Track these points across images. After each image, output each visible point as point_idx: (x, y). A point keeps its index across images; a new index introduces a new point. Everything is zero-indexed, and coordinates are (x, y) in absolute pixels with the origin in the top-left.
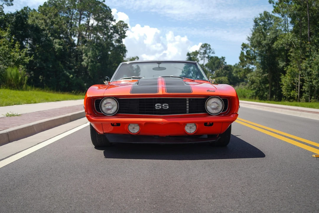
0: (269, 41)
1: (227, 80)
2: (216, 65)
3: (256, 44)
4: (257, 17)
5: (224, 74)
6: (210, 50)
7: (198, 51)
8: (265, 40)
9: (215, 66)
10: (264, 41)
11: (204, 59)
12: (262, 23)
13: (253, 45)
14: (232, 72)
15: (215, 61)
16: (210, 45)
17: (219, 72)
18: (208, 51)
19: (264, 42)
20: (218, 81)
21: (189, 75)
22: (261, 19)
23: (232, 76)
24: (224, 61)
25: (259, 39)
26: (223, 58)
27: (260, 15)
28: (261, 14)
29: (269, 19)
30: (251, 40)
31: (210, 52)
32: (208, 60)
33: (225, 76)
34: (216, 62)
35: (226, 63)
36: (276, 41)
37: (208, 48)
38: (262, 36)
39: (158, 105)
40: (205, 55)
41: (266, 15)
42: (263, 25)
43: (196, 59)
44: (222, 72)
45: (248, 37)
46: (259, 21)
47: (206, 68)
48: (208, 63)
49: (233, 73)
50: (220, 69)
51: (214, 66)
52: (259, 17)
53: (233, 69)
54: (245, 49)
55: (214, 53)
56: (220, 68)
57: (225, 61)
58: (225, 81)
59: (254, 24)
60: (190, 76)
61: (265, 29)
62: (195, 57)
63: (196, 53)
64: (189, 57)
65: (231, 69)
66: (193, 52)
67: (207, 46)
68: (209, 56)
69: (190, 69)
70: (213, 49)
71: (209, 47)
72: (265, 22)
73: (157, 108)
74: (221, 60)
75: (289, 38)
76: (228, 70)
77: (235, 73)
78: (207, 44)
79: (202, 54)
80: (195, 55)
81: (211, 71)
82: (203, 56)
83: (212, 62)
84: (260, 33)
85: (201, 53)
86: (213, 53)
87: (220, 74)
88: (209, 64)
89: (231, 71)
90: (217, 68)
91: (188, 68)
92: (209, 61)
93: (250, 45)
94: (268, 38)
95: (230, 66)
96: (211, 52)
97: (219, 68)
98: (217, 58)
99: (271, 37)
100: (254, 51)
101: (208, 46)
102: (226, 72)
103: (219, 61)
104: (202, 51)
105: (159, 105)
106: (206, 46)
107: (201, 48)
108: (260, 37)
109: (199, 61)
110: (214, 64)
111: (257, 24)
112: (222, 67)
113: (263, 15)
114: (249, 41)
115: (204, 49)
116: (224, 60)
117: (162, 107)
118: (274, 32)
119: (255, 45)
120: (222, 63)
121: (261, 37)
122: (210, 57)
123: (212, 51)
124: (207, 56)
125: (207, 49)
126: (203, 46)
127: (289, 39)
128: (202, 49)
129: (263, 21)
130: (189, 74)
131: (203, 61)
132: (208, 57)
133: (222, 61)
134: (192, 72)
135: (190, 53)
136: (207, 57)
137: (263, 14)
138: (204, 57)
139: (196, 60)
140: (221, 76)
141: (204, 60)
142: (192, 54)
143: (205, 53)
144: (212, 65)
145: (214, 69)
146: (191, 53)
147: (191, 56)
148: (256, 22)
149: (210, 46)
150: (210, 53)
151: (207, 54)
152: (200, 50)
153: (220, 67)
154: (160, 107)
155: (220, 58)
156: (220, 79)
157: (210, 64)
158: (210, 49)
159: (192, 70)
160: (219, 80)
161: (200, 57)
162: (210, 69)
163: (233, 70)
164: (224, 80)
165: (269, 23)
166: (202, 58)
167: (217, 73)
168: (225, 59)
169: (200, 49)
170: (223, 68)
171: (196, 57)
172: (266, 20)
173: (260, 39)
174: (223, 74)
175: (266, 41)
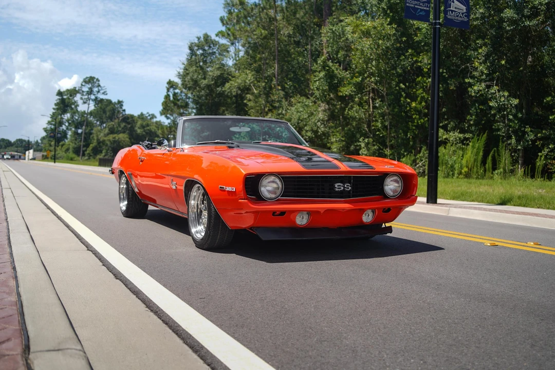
0: (211, 80)
1: (128, 139)
2: (108, 114)
3: (190, 84)
4: (193, 42)
5: (123, 128)
6: (100, 88)
7: (77, 89)
8: (205, 79)
9: (106, 114)
10: (203, 81)
11: (88, 102)
12: (200, 52)
13: (186, 85)
14: (135, 126)
15: (106, 107)
16: (99, 79)
17: (113, 125)
18: (95, 89)
19: (204, 83)
20: (113, 141)
21: (61, 128)
22: (200, 46)
23: (134, 133)
24: (121, 108)
25: (195, 77)
26: (120, 103)
27: (197, 39)
28: (199, 37)
29: (210, 47)
30: (183, 77)
31: (98, 92)
32: (95, 105)
33: (124, 132)
34: (109, 108)
35: (124, 110)
36: (228, 82)
37: (96, 84)
38: (200, 72)
39: (338, 186)
40: (89, 96)
41: (206, 40)
42: (202, 54)
43: (73, 101)
44: (119, 125)
45: (179, 73)
46: (196, 48)
47: (90, 117)
48: (94, 110)
49: (136, 128)
50: (116, 121)
51: (104, 116)
52: (196, 41)
53: (135, 121)
54: (171, 90)
55: (107, 94)
56: (115, 119)
57: (124, 108)
58: (124, 141)
59: (189, 51)
60: (63, 129)
61: (205, 62)
62: (71, 98)
63: (73, 92)
64: (60, 98)
65: (134, 121)
66: (68, 90)
67: (93, 80)
68: (96, 98)
69: (62, 118)
70: (104, 87)
71: (97, 82)
72: (204, 50)
73: (337, 189)
74: (116, 106)
75: (246, 78)
76: (129, 123)
77: (139, 128)
78: (94, 78)
79: (85, 94)
80: (71, 96)
81: (98, 123)
82: (86, 97)
83: (101, 108)
84: (197, 67)
85: (83, 92)
86: (103, 93)
87: (116, 129)
88: (96, 111)
89: (134, 124)
90: (111, 118)
91: (60, 117)
92: (95, 107)
93: (180, 85)
94: (210, 75)
95: (132, 116)
96: (102, 92)
97: (113, 120)
98: (109, 102)
99: (215, 75)
100: (186, 95)
101: (95, 80)
102: (125, 126)
103: (112, 107)
104: (85, 89)
105: (340, 186)
106: (92, 82)
107: (84, 84)
108: (196, 73)
109: (78, 105)
110: (104, 112)
111: (194, 53)
112: (118, 118)
113: (202, 39)
114: (180, 78)
115: (90, 86)
116: (122, 105)
117: (344, 187)
118: (219, 68)
119: (189, 86)
120: (119, 112)
121: (199, 74)
122: (99, 99)
123: (102, 89)
124: (93, 97)
125: (93, 86)
126: (87, 80)
127: (247, 81)
128: (84, 86)
129: (201, 49)
130: (62, 126)
131: (86, 105)
132: (96, 100)
133: (117, 108)
134: (67, 124)
135: (62, 90)
136: (93, 100)
137: (202, 37)
138: (89, 99)
139: (73, 104)
140: (118, 132)
141: (89, 104)
142: (66, 93)
143: (90, 92)
144: (102, 113)
145: (104, 120)
146: (64, 92)
147: (65, 97)
148: (191, 48)
149: (99, 81)
150: (99, 94)
151: (94, 95)
152: (81, 87)
153: (116, 117)
154: (342, 188)
155: (115, 102)
156: (117, 138)
157: (98, 111)
158: (99, 86)
159: (68, 121)
160: (114, 139)
161: (81, 99)
162: (97, 121)
163: (137, 123)
164: (123, 139)
165: (210, 53)
166: (85, 101)
167: (110, 127)
168: (124, 104)
169: (82, 85)
170: (121, 119)
171: (73, 98)
172: (206, 48)
173: (197, 77)
174: (120, 129)
175: (207, 81)
